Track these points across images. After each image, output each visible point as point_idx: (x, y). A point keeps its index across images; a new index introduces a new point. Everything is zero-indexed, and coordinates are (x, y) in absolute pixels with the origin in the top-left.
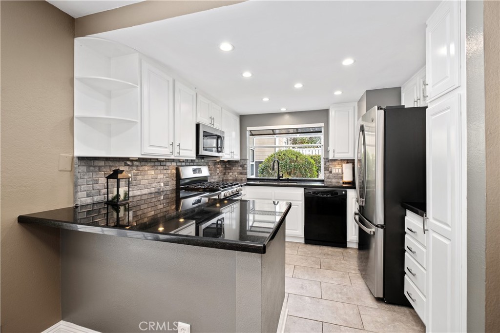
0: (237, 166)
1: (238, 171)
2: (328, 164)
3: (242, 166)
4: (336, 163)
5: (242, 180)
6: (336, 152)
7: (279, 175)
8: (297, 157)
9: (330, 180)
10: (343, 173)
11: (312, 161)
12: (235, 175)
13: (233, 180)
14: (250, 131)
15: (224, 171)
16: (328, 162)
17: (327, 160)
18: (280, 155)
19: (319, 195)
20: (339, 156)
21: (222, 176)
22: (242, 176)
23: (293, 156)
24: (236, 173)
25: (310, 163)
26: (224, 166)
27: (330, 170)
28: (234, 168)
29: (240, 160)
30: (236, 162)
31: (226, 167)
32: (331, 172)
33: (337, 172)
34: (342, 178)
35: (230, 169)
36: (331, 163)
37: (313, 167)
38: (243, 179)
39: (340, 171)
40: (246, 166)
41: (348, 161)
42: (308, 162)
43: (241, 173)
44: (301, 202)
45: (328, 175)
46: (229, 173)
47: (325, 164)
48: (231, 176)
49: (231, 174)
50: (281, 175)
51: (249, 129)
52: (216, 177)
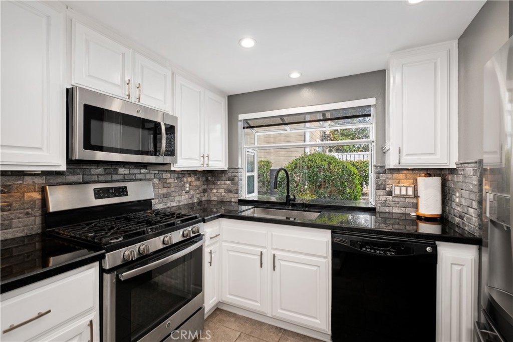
0: (223, 179)
1: (226, 187)
2: (383, 177)
3: (232, 179)
4: (401, 175)
5: (230, 202)
6: (404, 153)
7: (288, 196)
8: (330, 164)
9: (387, 210)
10: (416, 196)
11: (353, 169)
12: (221, 195)
13: (218, 202)
14: (246, 121)
15: (203, 187)
16: (384, 172)
17: (383, 170)
18: (303, 162)
19: (367, 250)
20: (409, 162)
21: (198, 196)
22: (231, 195)
23: (324, 163)
24: (222, 191)
25: (349, 174)
26: (204, 179)
27: (388, 189)
28: (219, 183)
29: (228, 169)
30: (223, 172)
31: (207, 180)
32: (390, 193)
33: (404, 193)
34: (416, 206)
35: (214, 184)
36: (390, 176)
37: (354, 179)
38: (233, 200)
39: (410, 192)
40: (237, 178)
41: (430, 172)
42: (346, 172)
43: (230, 191)
44: (325, 260)
45: (383, 198)
46: (212, 189)
47: (378, 178)
48: (215, 195)
49: (215, 191)
50: (292, 197)
51: (242, 117)
52: (183, 197)
